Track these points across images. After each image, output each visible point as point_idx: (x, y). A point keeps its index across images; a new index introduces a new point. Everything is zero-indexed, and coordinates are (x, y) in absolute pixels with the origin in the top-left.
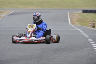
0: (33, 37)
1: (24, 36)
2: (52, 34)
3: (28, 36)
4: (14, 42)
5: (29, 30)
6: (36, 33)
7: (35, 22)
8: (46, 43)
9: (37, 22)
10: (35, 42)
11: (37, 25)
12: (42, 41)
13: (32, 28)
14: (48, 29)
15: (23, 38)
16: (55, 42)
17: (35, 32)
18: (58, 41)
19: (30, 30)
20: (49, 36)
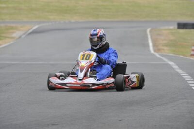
0: (91, 78)
1: (71, 77)
2: (128, 71)
3: (79, 76)
4: (52, 88)
5: (81, 63)
6: (95, 70)
7: (94, 48)
8: (115, 90)
9: (97, 47)
10: (93, 88)
11: (98, 55)
12: (108, 86)
13: (89, 59)
14: (119, 61)
15: (69, 80)
16: (134, 88)
18: (140, 85)
19: (84, 63)
20: (123, 75)
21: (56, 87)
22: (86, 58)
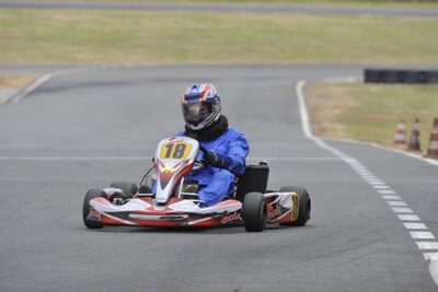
0: (185, 201)
1: (140, 197)
2: (273, 182)
3: (157, 196)
4: (95, 224)
5: (163, 166)
6: (196, 182)
8: (243, 229)
10: (191, 223)
11: (204, 145)
12: (225, 220)
13: (181, 156)
14: (252, 160)
15: (136, 205)
16: (286, 224)
17: (193, 178)
18: (301, 217)
19: (171, 166)
20: (260, 194)
21: (104, 221)
22: (176, 153)
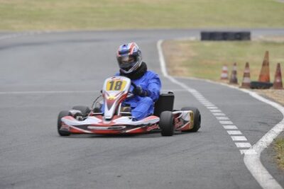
0: (123, 117)
1: (93, 115)
2: (177, 105)
3: (105, 115)
4: (65, 133)
5: (108, 95)
8: (160, 134)
9: (130, 71)
10: (127, 131)
12: (150, 129)
13: (119, 89)
15: (92, 120)
18: (195, 127)
19: (113, 95)
20: (170, 112)
21: (71, 131)
22: (116, 87)
